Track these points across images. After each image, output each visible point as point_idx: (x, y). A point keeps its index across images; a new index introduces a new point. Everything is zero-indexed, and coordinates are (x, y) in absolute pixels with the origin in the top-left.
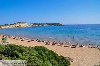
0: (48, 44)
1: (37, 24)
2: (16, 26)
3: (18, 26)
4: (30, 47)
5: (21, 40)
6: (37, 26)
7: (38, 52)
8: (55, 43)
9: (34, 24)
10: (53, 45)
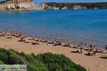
0: (77, 52)
1: (57, 5)
2: (9, 7)
3: (13, 9)
4: (33, 54)
5: (19, 39)
6: (58, 9)
7: (49, 66)
8: (96, 52)
9: (51, 4)
10: (89, 54)
